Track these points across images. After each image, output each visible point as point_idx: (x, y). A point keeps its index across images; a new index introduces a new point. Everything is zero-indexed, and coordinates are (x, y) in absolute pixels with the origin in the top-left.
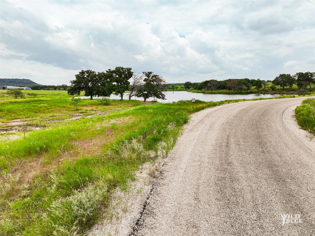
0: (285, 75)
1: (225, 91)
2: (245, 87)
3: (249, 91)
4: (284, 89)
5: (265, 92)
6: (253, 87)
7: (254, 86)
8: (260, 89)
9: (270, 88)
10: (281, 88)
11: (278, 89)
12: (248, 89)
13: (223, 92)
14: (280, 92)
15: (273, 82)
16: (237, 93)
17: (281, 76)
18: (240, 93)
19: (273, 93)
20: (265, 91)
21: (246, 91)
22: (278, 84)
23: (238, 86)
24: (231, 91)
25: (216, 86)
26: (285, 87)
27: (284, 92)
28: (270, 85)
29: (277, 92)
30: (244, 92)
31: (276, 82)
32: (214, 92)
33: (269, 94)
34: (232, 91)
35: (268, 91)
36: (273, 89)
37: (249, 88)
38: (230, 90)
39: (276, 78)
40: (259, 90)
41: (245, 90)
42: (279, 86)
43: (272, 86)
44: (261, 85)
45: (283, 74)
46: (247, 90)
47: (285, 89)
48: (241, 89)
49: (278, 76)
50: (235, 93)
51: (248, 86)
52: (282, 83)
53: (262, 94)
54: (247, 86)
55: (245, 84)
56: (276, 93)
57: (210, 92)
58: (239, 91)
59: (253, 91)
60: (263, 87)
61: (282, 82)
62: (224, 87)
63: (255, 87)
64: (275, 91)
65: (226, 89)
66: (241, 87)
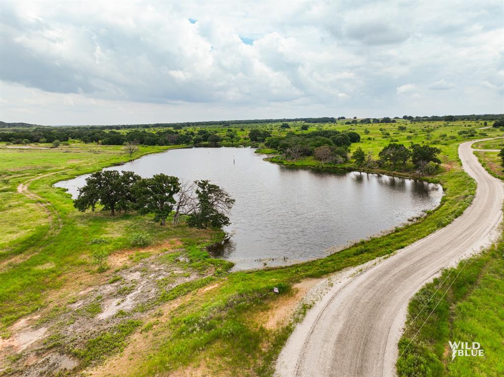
1: (312, 161)
2: (341, 158)
3: (346, 166)
5: (369, 170)
6: (353, 160)
7: (354, 158)
8: (362, 164)
9: (375, 162)
11: (387, 164)
12: (345, 163)
13: (309, 164)
14: (389, 172)
16: (330, 168)
19: (380, 172)
20: (369, 168)
21: (343, 166)
23: (331, 156)
25: (299, 152)
27: (395, 172)
29: (385, 171)
30: (339, 167)
32: (296, 163)
33: (374, 173)
34: (323, 164)
35: (373, 169)
36: (380, 164)
37: (346, 160)
38: (319, 161)
40: (361, 166)
41: (340, 163)
43: (379, 161)
44: (364, 158)
46: (343, 163)
48: (336, 162)
50: (327, 167)
51: (346, 157)
53: (365, 172)
54: (343, 157)
55: (341, 154)
57: (290, 162)
58: (333, 166)
59: (352, 166)
60: (367, 159)
64: (383, 168)
66: (335, 158)
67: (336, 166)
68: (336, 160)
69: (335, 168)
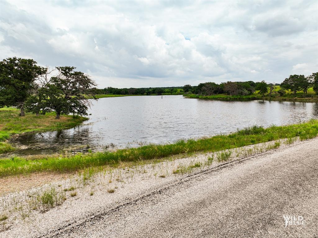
0: (298, 76)
1: (222, 96)
2: (246, 91)
3: (251, 96)
4: (295, 95)
5: (272, 98)
6: (257, 92)
7: (257, 90)
8: (265, 94)
9: (277, 93)
10: (293, 92)
11: (288, 94)
12: (250, 94)
13: (219, 97)
14: (290, 99)
15: (282, 85)
16: (237, 99)
17: (292, 77)
18: (239, 98)
19: (282, 99)
20: (272, 96)
21: (248, 97)
22: (287, 88)
23: (237, 90)
24: (229, 96)
25: (213, 89)
26: (298, 92)
27: (296, 98)
28: (278, 89)
29: (286, 98)
30: (244, 97)
31: (285, 85)
32: (208, 97)
33: (277, 100)
34: (231, 96)
35: (275, 97)
36: (281, 94)
37: (251, 92)
38: (227, 94)
39: (285, 80)
40: (264, 96)
41: (246, 95)
42: (290, 90)
43: (280, 90)
44: (266, 89)
45: (295, 75)
46: (248, 95)
47: (297, 94)
48: (242, 94)
49: (288, 77)
50: (234, 98)
51: (250, 91)
52: (293, 87)
53: (268, 100)
54: (248, 90)
55: (247, 88)
56: (285, 100)
57: (204, 97)
58: (239, 97)
59: (256, 96)
60: (269, 92)
61: (293, 85)
62: (223, 91)
63: (259, 91)
64: (285, 96)
65: (224, 93)
66: (241, 91)
67: (241, 97)
68: (242, 93)
69: (241, 98)
